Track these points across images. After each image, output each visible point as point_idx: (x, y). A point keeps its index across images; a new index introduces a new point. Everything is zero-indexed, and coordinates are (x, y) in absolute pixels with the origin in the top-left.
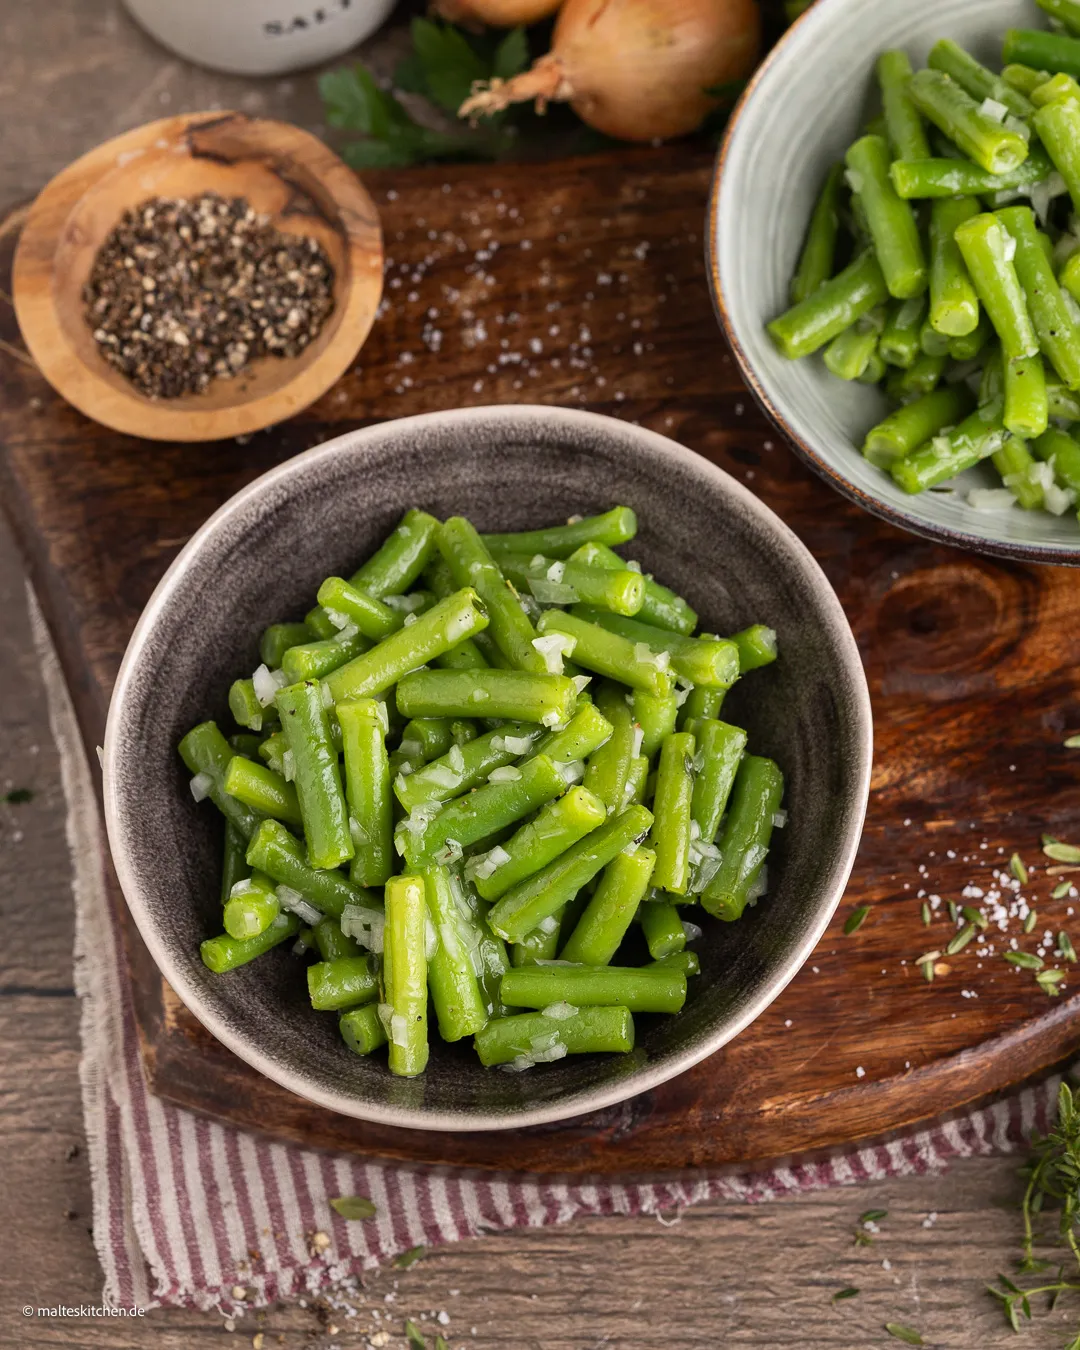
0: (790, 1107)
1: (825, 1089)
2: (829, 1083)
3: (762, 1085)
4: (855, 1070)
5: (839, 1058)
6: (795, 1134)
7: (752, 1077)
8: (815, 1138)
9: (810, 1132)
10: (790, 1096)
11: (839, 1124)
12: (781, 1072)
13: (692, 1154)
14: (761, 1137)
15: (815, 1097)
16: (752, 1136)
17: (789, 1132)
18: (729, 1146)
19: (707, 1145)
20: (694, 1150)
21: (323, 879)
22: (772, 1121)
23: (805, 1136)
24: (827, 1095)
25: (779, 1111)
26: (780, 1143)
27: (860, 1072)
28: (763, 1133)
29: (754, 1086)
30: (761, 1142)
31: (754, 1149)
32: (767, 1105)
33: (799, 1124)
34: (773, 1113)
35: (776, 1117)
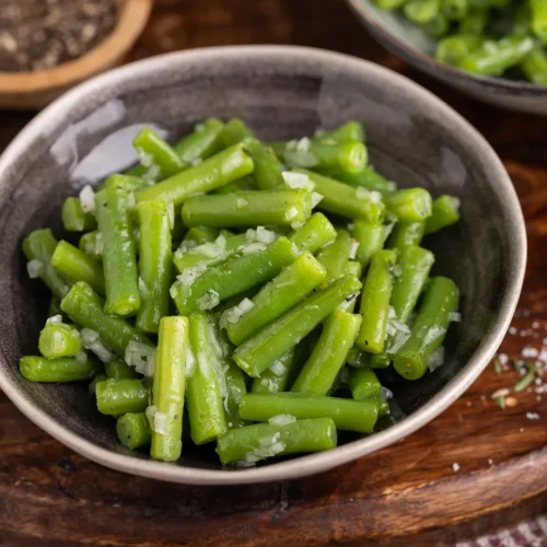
0: (405, 492)
1: (429, 480)
2: (433, 475)
3: (384, 478)
4: (451, 466)
5: (440, 459)
6: (408, 514)
7: (375, 474)
8: (425, 518)
9: (420, 513)
10: (404, 485)
11: (441, 506)
12: (397, 469)
13: (333, 531)
14: (384, 516)
15: (423, 485)
16: (378, 516)
17: (404, 513)
18: (360, 523)
19: (344, 523)
20: (335, 527)
21: (117, 324)
22: (392, 503)
23: (417, 516)
24: (432, 483)
25: (397, 495)
26: (398, 522)
27: (456, 467)
28: (386, 513)
29: (378, 479)
30: (385, 520)
31: (380, 526)
32: (388, 491)
33: (412, 506)
34: (392, 496)
35: (396, 499)
